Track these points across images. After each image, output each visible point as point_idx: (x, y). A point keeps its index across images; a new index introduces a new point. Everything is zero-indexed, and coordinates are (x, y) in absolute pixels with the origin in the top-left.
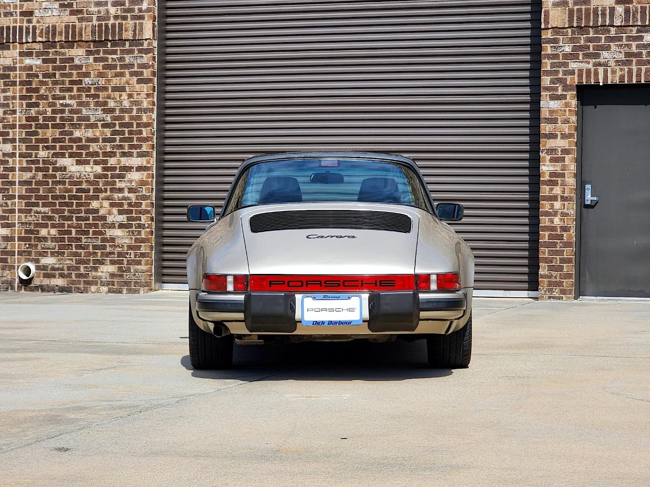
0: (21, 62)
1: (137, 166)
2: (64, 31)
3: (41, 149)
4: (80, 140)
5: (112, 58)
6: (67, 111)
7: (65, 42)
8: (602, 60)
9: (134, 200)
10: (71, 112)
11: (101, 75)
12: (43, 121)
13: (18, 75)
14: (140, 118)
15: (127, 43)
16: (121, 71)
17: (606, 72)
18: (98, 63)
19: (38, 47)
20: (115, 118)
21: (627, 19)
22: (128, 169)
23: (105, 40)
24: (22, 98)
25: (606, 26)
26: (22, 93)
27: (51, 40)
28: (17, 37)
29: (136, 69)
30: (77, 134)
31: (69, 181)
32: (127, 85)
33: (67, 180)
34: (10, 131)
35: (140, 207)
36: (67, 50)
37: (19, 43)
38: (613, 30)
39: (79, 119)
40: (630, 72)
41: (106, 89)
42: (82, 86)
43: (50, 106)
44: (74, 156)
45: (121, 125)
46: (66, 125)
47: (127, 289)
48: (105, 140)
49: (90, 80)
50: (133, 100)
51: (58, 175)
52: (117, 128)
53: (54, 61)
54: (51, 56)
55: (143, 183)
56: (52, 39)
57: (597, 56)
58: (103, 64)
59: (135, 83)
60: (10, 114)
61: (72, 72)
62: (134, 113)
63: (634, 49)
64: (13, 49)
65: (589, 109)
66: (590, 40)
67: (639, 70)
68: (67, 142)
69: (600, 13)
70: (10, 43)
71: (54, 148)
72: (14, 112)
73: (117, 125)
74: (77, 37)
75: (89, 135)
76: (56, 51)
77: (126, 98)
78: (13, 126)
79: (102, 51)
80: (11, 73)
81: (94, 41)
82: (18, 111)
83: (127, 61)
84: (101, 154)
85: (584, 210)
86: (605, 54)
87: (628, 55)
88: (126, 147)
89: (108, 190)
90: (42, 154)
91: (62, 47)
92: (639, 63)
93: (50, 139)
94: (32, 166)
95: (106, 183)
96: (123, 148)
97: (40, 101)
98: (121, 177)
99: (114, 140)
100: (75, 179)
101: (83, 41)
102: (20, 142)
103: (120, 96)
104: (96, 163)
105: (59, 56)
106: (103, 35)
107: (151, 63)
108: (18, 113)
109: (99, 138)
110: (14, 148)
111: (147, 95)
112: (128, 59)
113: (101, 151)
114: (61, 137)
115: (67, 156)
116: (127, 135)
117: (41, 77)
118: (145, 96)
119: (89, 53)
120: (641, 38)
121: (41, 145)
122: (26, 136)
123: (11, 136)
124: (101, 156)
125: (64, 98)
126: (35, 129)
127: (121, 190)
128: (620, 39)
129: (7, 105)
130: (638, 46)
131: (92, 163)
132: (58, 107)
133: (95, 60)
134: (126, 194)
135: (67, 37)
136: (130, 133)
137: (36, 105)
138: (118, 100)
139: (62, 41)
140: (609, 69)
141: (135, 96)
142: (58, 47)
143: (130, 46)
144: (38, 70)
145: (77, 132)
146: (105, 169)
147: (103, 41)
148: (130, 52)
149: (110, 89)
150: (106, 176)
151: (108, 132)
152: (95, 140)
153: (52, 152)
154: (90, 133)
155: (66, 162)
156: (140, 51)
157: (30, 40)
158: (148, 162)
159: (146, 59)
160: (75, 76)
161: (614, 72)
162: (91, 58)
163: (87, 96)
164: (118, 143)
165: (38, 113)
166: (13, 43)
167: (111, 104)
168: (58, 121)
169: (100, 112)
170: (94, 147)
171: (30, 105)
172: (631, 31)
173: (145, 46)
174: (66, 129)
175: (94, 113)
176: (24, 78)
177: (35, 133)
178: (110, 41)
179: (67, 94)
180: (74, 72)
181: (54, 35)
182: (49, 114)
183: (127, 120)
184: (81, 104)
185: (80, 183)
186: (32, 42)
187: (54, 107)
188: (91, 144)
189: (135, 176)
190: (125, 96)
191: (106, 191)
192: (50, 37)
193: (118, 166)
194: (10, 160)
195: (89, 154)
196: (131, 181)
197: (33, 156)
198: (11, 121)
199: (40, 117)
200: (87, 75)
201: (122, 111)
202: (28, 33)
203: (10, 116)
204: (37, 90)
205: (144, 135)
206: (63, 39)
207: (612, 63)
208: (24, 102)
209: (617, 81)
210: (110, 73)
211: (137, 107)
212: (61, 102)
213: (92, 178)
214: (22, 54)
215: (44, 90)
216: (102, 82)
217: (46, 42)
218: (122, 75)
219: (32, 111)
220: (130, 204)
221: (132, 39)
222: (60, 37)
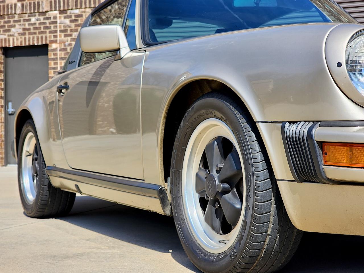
8: (11, 33)
25: (12, 14)
38: (16, 16)
40: (25, 39)
57: (9, 31)
63: (27, 26)
65: (10, 60)
66: (5, 22)
67: (29, 38)
69: (10, 7)
85: (9, 117)
86: (13, 30)
87: (24, 29)
92: (30, 34)
120: (30, 20)
128: (19, 21)
130: (29, 25)
140: (15, 38)
172: (25, 16)
207: (16, 35)
209: (19, 45)
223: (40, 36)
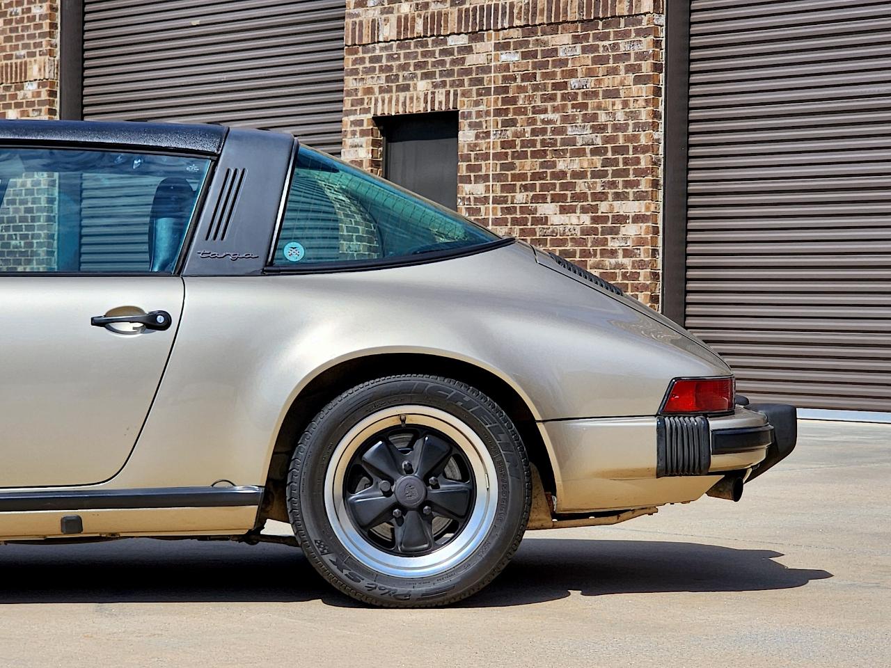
0: (497, 59)
1: (633, 214)
2: (546, 9)
3: (518, 190)
4: (563, 174)
5: (604, 46)
6: (549, 130)
7: (548, 25)
9: (630, 269)
10: (554, 131)
11: (590, 73)
12: (521, 147)
13: (493, 79)
14: (635, 138)
15: (622, 21)
16: (615, 65)
18: (587, 55)
19: (516, 34)
20: (607, 140)
22: (621, 219)
23: (595, 18)
24: (498, 112)
26: (497, 106)
27: (530, 23)
28: (492, 22)
29: (632, 61)
30: (561, 165)
31: (551, 239)
32: (621, 87)
33: (549, 238)
34: (483, 163)
35: (637, 279)
36: (550, 37)
37: (494, 31)
39: (564, 142)
41: (595, 94)
42: (566, 92)
43: (529, 124)
44: (557, 200)
45: (616, 150)
46: (548, 152)
48: (595, 175)
49: (577, 82)
50: (628, 110)
51: (537, 230)
52: (609, 155)
53: (534, 55)
54: (531, 48)
55: (641, 242)
56: (532, 23)
58: (593, 55)
59: (632, 84)
60: (484, 138)
61: (556, 70)
62: (630, 131)
64: (488, 40)
68: (548, 178)
70: (483, 30)
71: (533, 187)
72: (487, 134)
73: (610, 149)
74: (561, 16)
75: (575, 167)
76: (537, 40)
77: (620, 107)
78: (486, 157)
79: (591, 35)
80: (485, 76)
81: (582, 21)
82: (492, 133)
83: (622, 50)
84: (589, 196)
88: (620, 186)
89: (598, 252)
90: (520, 197)
91: (544, 34)
93: (529, 175)
94: (508, 216)
95: (596, 243)
96: (616, 187)
97: (517, 117)
98: (614, 231)
99: (604, 174)
100: (558, 237)
101: (568, 22)
102: (494, 180)
103: (614, 104)
104: (584, 210)
105: (541, 46)
106: (592, 11)
107: (651, 51)
108: (492, 137)
109: (586, 172)
110: (487, 190)
111: (646, 101)
112: (623, 46)
113: (589, 192)
114: (541, 170)
115: (549, 200)
116: (621, 166)
117: (519, 80)
118: (644, 104)
119: (576, 39)
121: (518, 184)
122: (501, 171)
123: (483, 172)
124: (590, 199)
125: (545, 111)
126: (512, 159)
127: (613, 253)
129: (479, 125)
131: (578, 211)
132: (539, 125)
133: (584, 50)
134: (621, 259)
135: (549, 17)
136: (626, 162)
137: (513, 123)
138: (611, 111)
139: (544, 24)
141: (631, 104)
142: (539, 34)
143: (625, 26)
144: (516, 69)
145: (561, 163)
146: (595, 220)
147: (592, 20)
148: (625, 34)
149: (601, 95)
150: (595, 232)
151: (598, 160)
152: (580, 175)
153: (532, 194)
154: (577, 165)
155: (548, 209)
156: (638, 32)
157: (506, 25)
158: (648, 208)
159: (646, 44)
160: (559, 76)
162: (579, 46)
163: (573, 107)
164: (609, 178)
165: (516, 135)
166: (487, 30)
167: (602, 118)
168: (539, 147)
169: (589, 131)
170: (581, 186)
171: (507, 124)
173: (644, 25)
174: (548, 158)
175: (581, 134)
176: (500, 83)
177: (511, 166)
178: (601, 19)
179: (549, 105)
180: (558, 70)
181: (534, 14)
182: (528, 136)
183: (621, 142)
184: (565, 119)
185: (563, 242)
186: (509, 28)
187: (534, 125)
188: (577, 181)
189: (631, 230)
190: (619, 106)
191: (595, 256)
192: (530, 18)
193: (610, 215)
194: (483, 208)
195: (576, 197)
196: (626, 239)
197: (509, 202)
198: (484, 149)
199: (518, 141)
200: (573, 73)
201: (616, 128)
202: (504, 14)
203: (483, 141)
204: (514, 100)
205: (643, 165)
206: (545, 21)
208: (499, 119)
210: (601, 69)
211: (633, 122)
212: (542, 116)
213: (579, 234)
214: (498, 47)
215: (523, 99)
216: (591, 83)
217: (525, 26)
218: (614, 71)
219: (508, 132)
220: (624, 276)
221: (627, 14)
222: (541, 17)
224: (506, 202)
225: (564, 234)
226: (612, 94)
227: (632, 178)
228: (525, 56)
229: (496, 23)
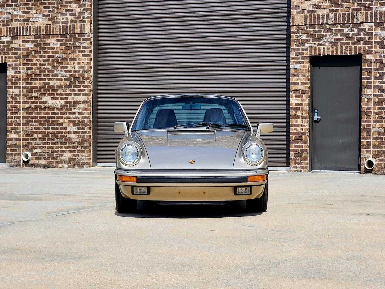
0: (23, 46)
1: (82, 100)
2: (45, 29)
3: (34, 92)
4: (53, 87)
5: (69, 43)
6: (47, 71)
7: (46, 35)
8: (322, 43)
9: (81, 119)
10: (49, 72)
11: (64, 52)
12: (34, 77)
13: (22, 53)
14: (83, 75)
15: (77, 35)
16: (74, 50)
17: (324, 49)
18: (62, 46)
19: (32, 38)
20: (71, 75)
21: (335, 20)
22: (78, 102)
23: (66, 34)
24: (24, 65)
25: (324, 24)
26: (24, 62)
27: (38, 34)
28: (21, 33)
29: (81, 49)
30: (52, 84)
31: (48, 109)
32: (77, 58)
33: (47, 108)
34: (18, 82)
35: (84, 122)
36: (46, 39)
37: (22, 36)
38: (328, 26)
39: (53, 76)
40: (337, 49)
41: (66, 60)
42: (54, 58)
43: (38, 69)
44: (50, 95)
45: (74, 79)
46: (46, 79)
47: (77, 166)
48: (66, 87)
49: (58, 55)
50: (80, 66)
51: (42, 106)
52: (72, 80)
53: (40, 45)
54: (39, 42)
55: (85, 110)
56: (39, 33)
57: (320, 40)
58: (65, 46)
59: (81, 56)
60: (18, 73)
61: (49, 51)
62: (81, 73)
63: (339, 36)
64: (19, 39)
65: (316, 69)
66: (316, 32)
67: (342, 48)
68: (47, 88)
69: (321, 17)
70: (17, 35)
71: (40, 91)
72: (20, 72)
73: (72, 79)
74: (51, 32)
75: (58, 84)
76: (41, 40)
77: (77, 64)
78: (20, 80)
79: (64, 39)
80: (19, 52)
81: (60, 34)
82: (22, 72)
83: (77, 45)
84: (64, 94)
85: (314, 124)
86: (324, 39)
87: (336, 39)
88: (77, 91)
89: (68, 113)
90: (34, 94)
91: (44, 38)
92: (341, 44)
93: (38, 87)
94: (29, 101)
95: (67, 110)
96: (75, 91)
97: (33, 66)
98: (74, 106)
99: (71, 87)
100: (51, 108)
101: (54, 34)
102: (23, 88)
103: (74, 63)
104: (62, 99)
105: (43, 42)
106: (65, 31)
107: (89, 46)
108: (22, 73)
109: (63, 86)
110: (20, 91)
111: (87, 62)
112: (78, 44)
113: (64, 93)
114: (43, 85)
115: (47, 95)
116: (77, 84)
117: (33, 54)
118: (86, 63)
119: (58, 40)
120: (343, 30)
121: (34, 90)
122: (26, 85)
123: (18, 85)
124: (64, 95)
125: (45, 65)
126: (31, 81)
127: (74, 113)
128: (332, 31)
129: (17, 69)
130: (341, 35)
131: (59, 99)
132: (42, 69)
133: (61, 44)
134: (77, 115)
135: (46, 32)
136: (79, 83)
137: (31, 68)
138: (73, 65)
139: (44, 34)
140: (326, 48)
141: (81, 64)
142: (42, 38)
143: (79, 37)
144: (32, 50)
145: (52, 83)
146: (66, 102)
147: (64, 34)
148: (79, 40)
149: (68, 60)
150: (66, 106)
151: (67, 82)
152: (61, 87)
153: (39, 93)
154: (58, 83)
155: (47, 98)
156: (84, 39)
157: (28, 34)
158: (88, 99)
159: (87, 43)
160: (51, 53)
161: (328, 49)
162: (59, 43)
163: (57, 63)
164: (72, 88)
165: (32, 72)
166: (19, 35)
167: (69, 68)
168: (42, 77)
169: (63, 72)
170: (60, 91)
171: (28, 69)
172: (338, 26)
173: (86, 37)
174: (46, 81)
175: (61, 73)
176: (25, 54)
177: (31, 83)
178: (68, 34)
179: (47, 63)
180: (50, 51)
181: (40, 31)
182: (38, 73)
183: (77, 76)
184: (53, 68)
185: (53, 110)
186: (29, 35)
187: (40, 69)
188: (59, 89)
189: (81, 106)
190: (76, 63)
191: (67, 114)
192: (38, 32)
193: (73, 101)
194: (18, 98)
195: (58, 94)
196: (79, 109)
197: (30, 96)
198: (18, 77)
199: (33, 75)
200: (57, 52)
201: (75, 71)
202: (27, 30)
203: (18, 74)
204: (31, 61)
205: (86, 84)
206: (45, 33)
207: (327, 44)
208: (25, 67)
209: (330, 54)
210: (68, 51)
211: (82, 69)
212: (44, 66)
213: (60, 107)
214: (24, 41)
215: (35, 60)
216: (64, 56)
217: (36, 35)
218: (74, 52)
219: (29, 72)
220: (79, 121)
221: (80, 33)
222: (42, 32)
223: (353, 46)
224: (28, 96)
225: (53, 107)
226: (73, 60)
227: (82, 88)
228: (35, 45)
229: (23, 33)
